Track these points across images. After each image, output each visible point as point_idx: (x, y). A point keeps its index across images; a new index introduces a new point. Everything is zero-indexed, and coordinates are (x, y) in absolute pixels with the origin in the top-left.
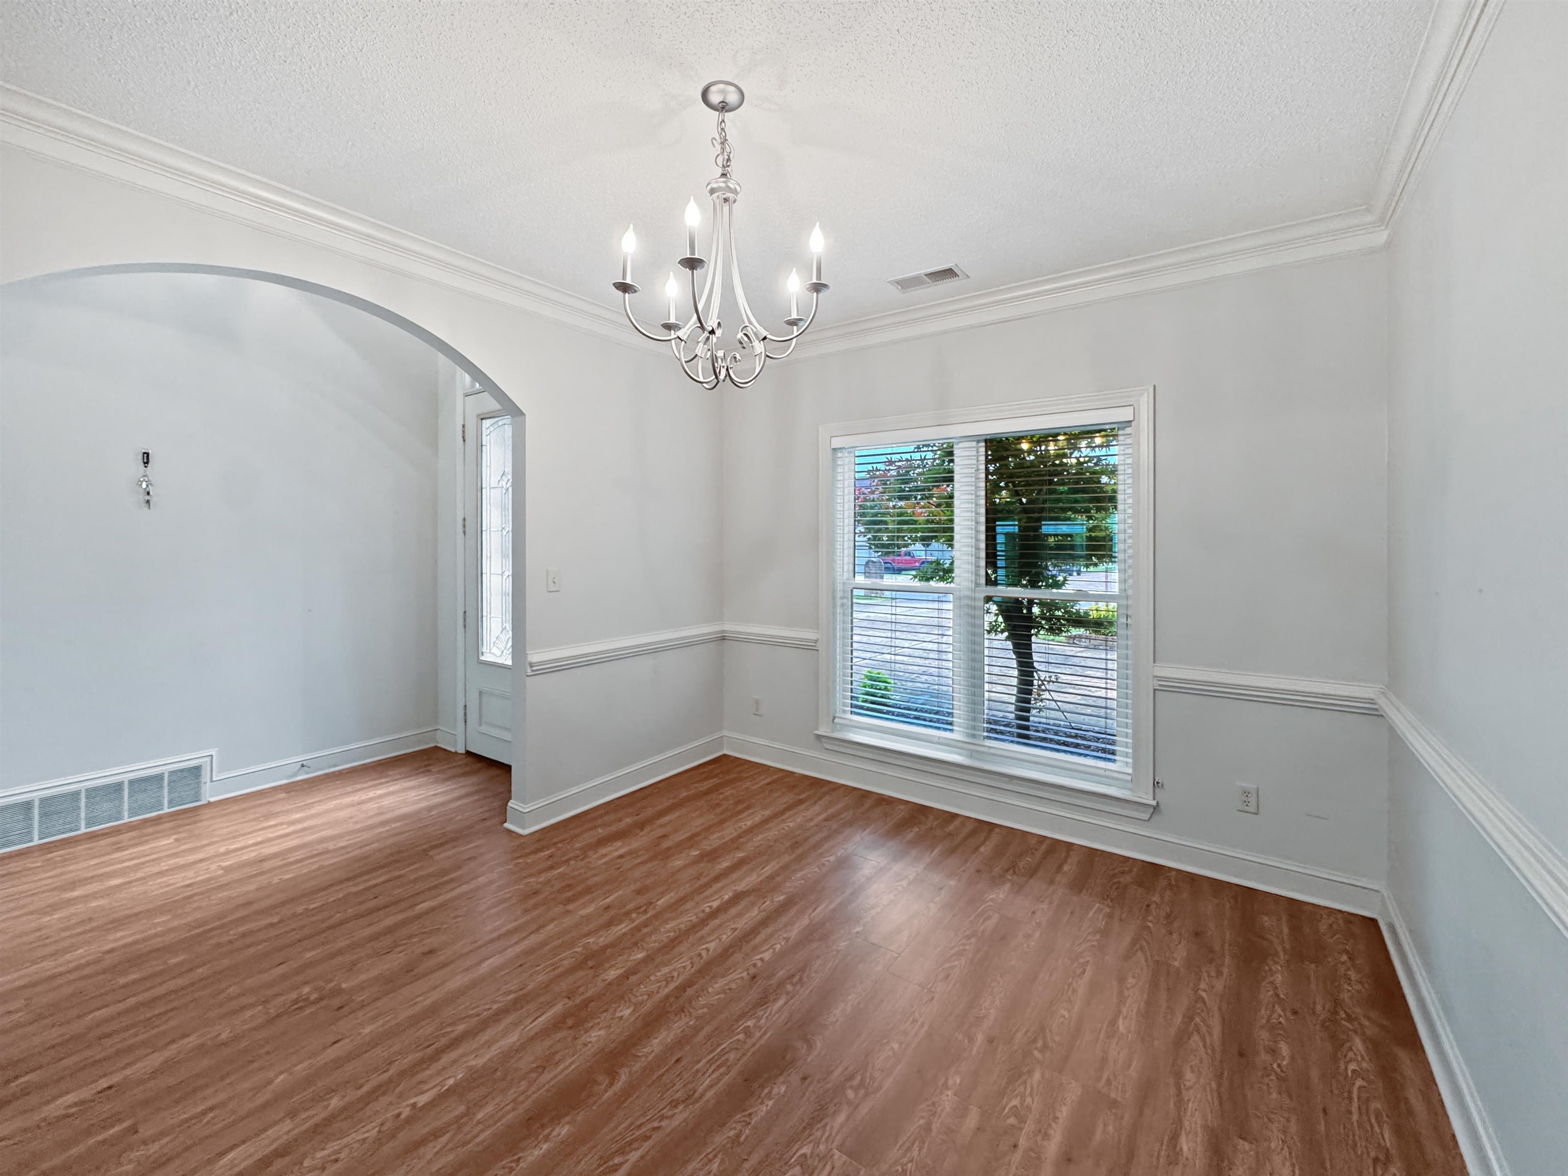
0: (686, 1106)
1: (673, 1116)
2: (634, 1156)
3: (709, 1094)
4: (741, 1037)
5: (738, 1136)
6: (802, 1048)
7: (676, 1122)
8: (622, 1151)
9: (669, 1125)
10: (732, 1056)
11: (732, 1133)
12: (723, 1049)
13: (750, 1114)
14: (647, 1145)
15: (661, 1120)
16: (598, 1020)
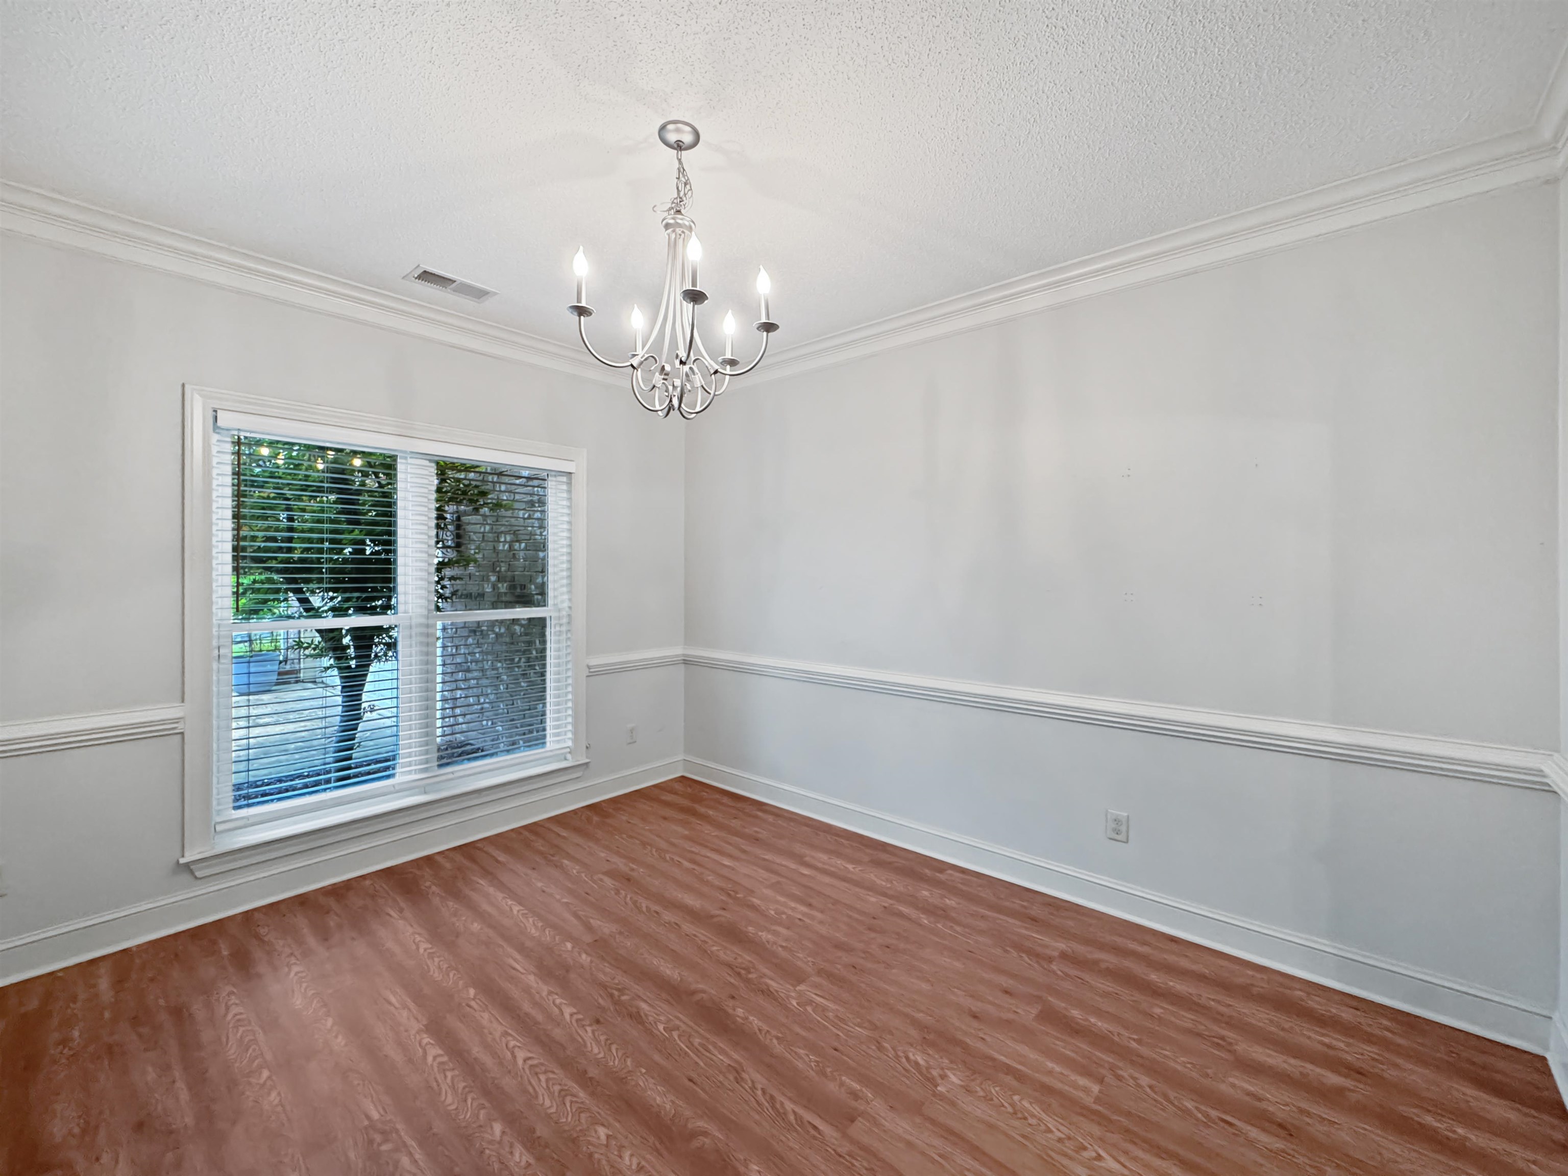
0: (743, 1071)
1: (753, 1082)
2: (789, 1106)
3: (736, 1056)
4: (675, 1034)
5: (778, 1038)
6: (698, 997)
7: (757, 1077)
8: (782, 1115)
9: (761, 1081)
10: (697, 1041)
11: (775, 1041)
12: (687, 1047)
13: (760, 1030)
14: (780, 1098)
15: (756, 1089)
16: (604, 1162)
